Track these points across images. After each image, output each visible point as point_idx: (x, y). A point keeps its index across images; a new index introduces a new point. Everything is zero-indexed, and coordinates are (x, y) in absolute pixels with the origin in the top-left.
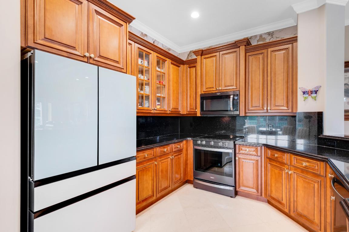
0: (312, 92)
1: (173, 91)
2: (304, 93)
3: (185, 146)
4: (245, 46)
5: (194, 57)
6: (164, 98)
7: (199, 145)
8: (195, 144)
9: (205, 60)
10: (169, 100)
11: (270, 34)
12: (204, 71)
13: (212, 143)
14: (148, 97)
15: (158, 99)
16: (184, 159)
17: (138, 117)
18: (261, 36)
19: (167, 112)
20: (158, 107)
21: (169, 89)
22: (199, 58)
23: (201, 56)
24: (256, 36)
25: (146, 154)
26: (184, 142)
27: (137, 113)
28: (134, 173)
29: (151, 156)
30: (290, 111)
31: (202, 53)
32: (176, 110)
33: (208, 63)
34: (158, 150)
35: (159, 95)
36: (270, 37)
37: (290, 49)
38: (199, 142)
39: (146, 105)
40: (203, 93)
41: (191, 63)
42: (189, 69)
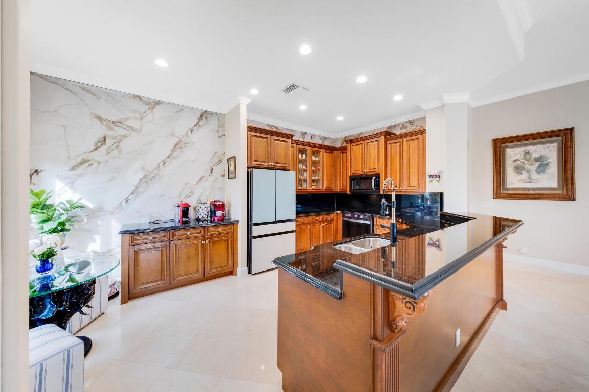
0: (436, 176)
1: (327, 174)
2: (430, 176)
3: (335, 218)
4: (385, 136)
5: (345, 144)
6: (318, 180)
7: (346, 217)
8: (343, 216)
9: (353, 147)
10: (323, 181)
11: (411, 122)
12: (353, 156)
13: (356, 216)
14: (305, 180)
15: (314, 181)
16: (335, 228)
17: (296, 195)
18: (403, 124)
19: (322, 191)
20: (314, 187)
21: (323, 173)
22: (349, 145)
23: (351, 144)
24: (399, 124)
25: (303, 220)
26: (335, 215)
27: (296, 192)
28: (294, 229)
29: (306, 222)
30: (421, 191)
31: (352, 141)
32: (329, 189)
33: (356, 149)
34: (312, 218)
35: (314, 178)
36: (411, 125)
37: (421, 139)
38: (346, 215)
39: (304, 186)
40: (352, 174)
41: (343, 150)
42: (341, 154)
